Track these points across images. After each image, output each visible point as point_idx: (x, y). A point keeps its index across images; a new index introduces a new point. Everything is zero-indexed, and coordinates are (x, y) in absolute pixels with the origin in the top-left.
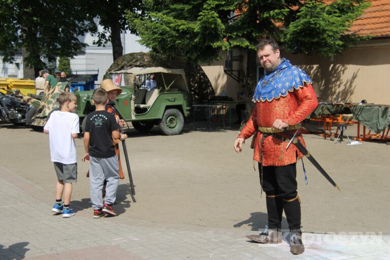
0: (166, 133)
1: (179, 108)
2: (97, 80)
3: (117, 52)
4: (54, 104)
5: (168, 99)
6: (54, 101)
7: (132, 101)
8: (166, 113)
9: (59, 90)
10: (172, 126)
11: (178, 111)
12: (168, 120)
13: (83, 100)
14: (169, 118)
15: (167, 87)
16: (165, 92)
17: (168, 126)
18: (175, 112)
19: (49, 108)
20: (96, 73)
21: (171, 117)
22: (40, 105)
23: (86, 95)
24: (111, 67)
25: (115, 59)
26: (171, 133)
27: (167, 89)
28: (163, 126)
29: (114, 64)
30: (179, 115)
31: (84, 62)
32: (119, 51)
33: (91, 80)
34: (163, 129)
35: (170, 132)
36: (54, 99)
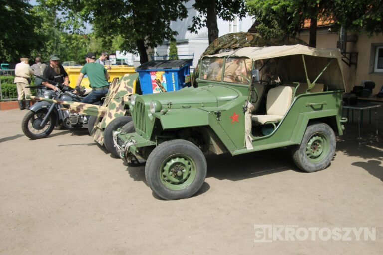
0: (306, 168)
1: (330, 121)
2: (192, 65)
3: (213, 35)
4: (117, 110)
5: (311, 106)
6: (118, 104)
7: (247, 113)
8: (307, 133)
9: (125, 87)
10: (316, 154)
11: (328, 126)
12: (310, 144)
13: (150, 115)
14: (312, 141)
15: (311, 82)
16: (308, 93)
17: (308, 155)
18: (323, 129)
19: (110, 116)
20: (191, 57)
21: (314, 139)
22: (97, 112)
23: (155, 104)
24: (206, 50)
25: (210, 42)
26: (315, 169)
27: (311, 85)
28: (301, 156)
29: (209, 47)
30: (329, 135)
31: (187, 49)
32: (215, 35)
33: (186, 65)
34: (301, 161)
35: (312, 166)
36: (118, 101)
